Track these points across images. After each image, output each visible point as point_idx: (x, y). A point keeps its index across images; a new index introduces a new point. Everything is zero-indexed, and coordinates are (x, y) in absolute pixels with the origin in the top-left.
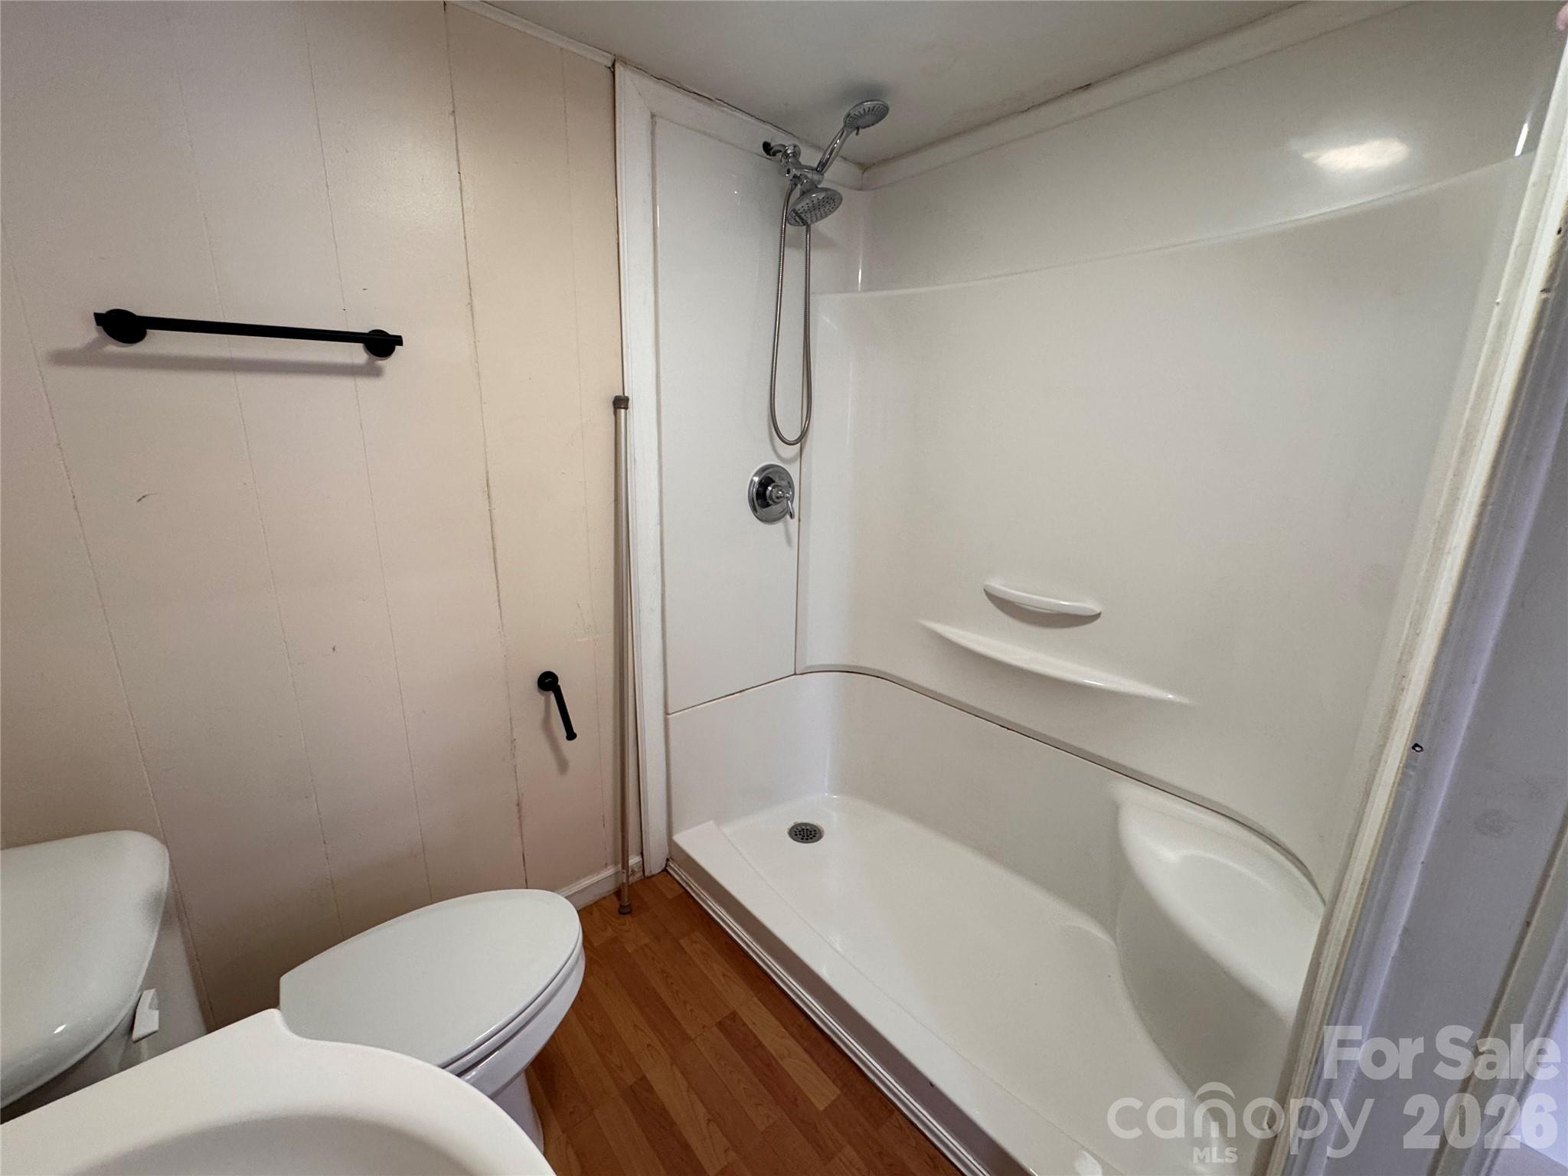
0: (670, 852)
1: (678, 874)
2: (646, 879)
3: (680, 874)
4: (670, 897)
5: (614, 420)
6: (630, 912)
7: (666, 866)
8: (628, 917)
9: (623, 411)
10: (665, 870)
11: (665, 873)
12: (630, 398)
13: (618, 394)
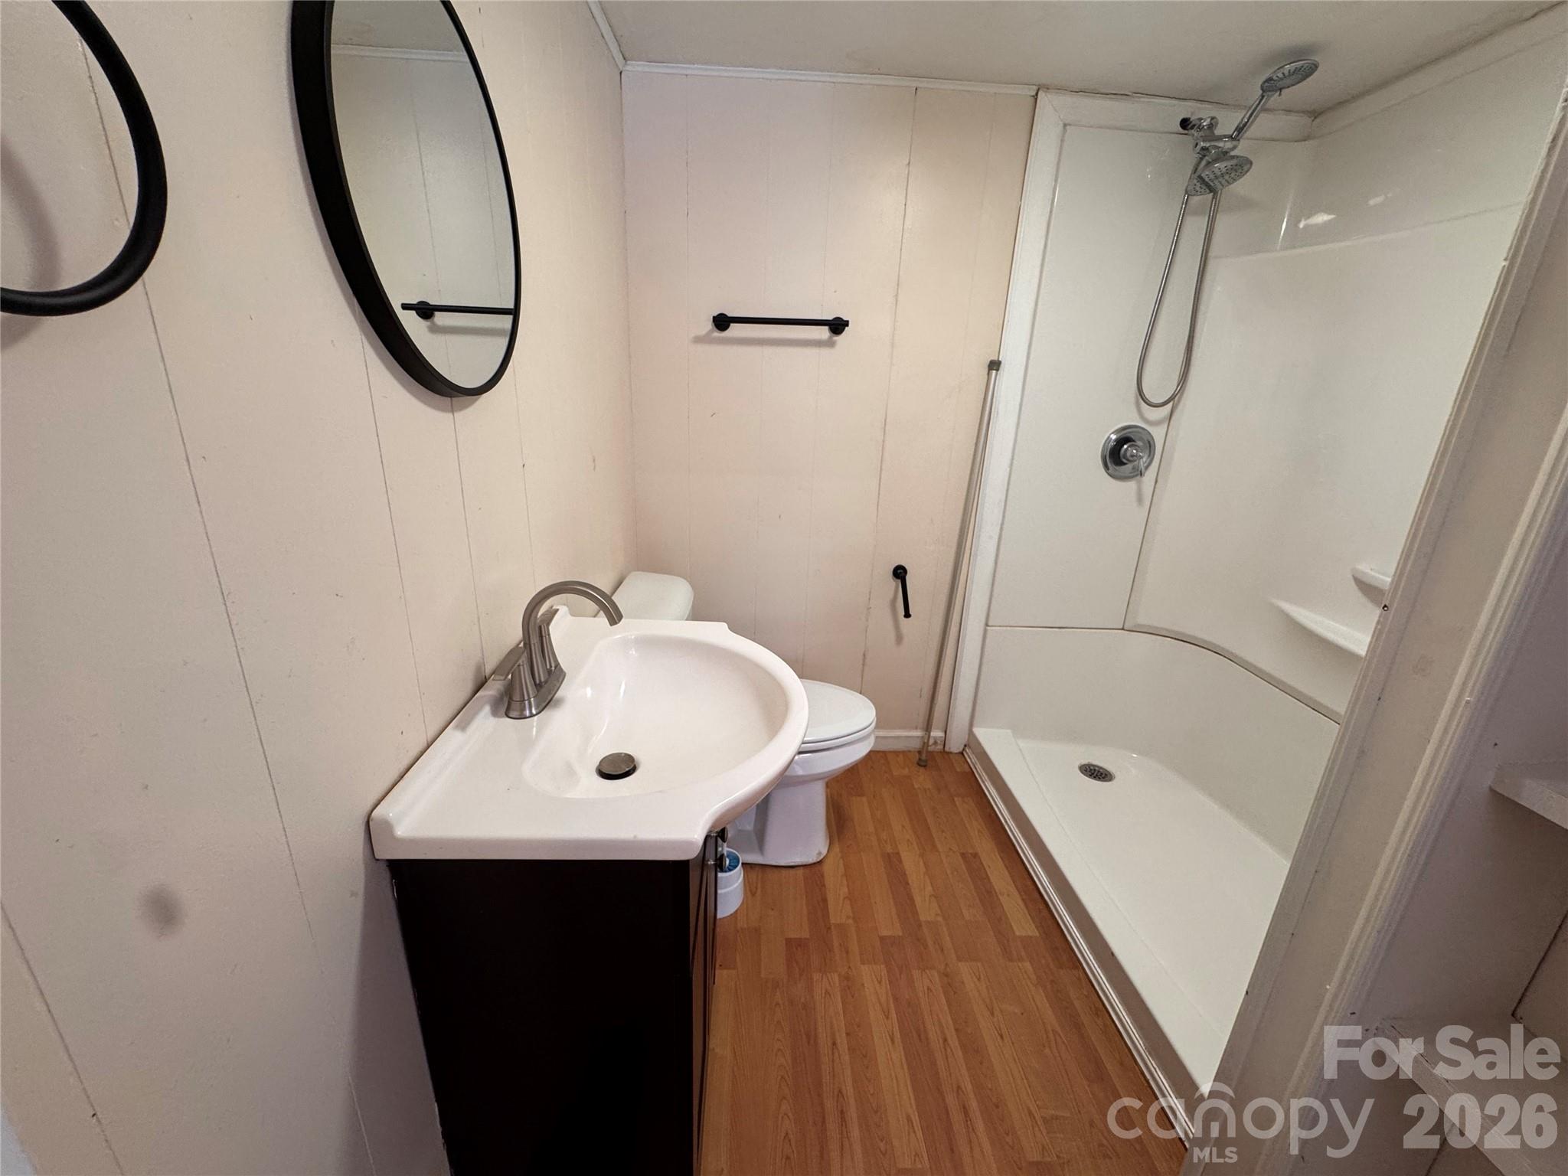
0: (968, 740)
1: (970, 758)
2: (945, 753)
3: (971, 758)
4: (958, 770)
5: (986, 380)
6: (925, 766)
7: (964, 750)
8: (922, 769)
9: (994, 372)
10: (962, 753)
11: (961, 755)
12: (1003, 362)
13: (992, 358)
